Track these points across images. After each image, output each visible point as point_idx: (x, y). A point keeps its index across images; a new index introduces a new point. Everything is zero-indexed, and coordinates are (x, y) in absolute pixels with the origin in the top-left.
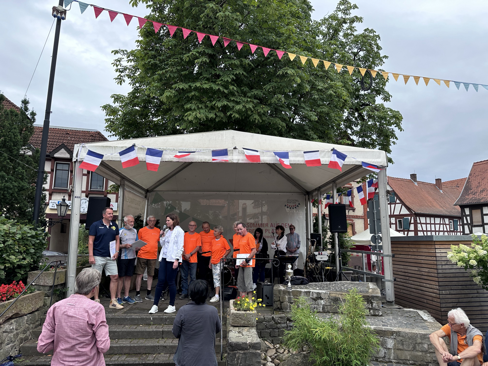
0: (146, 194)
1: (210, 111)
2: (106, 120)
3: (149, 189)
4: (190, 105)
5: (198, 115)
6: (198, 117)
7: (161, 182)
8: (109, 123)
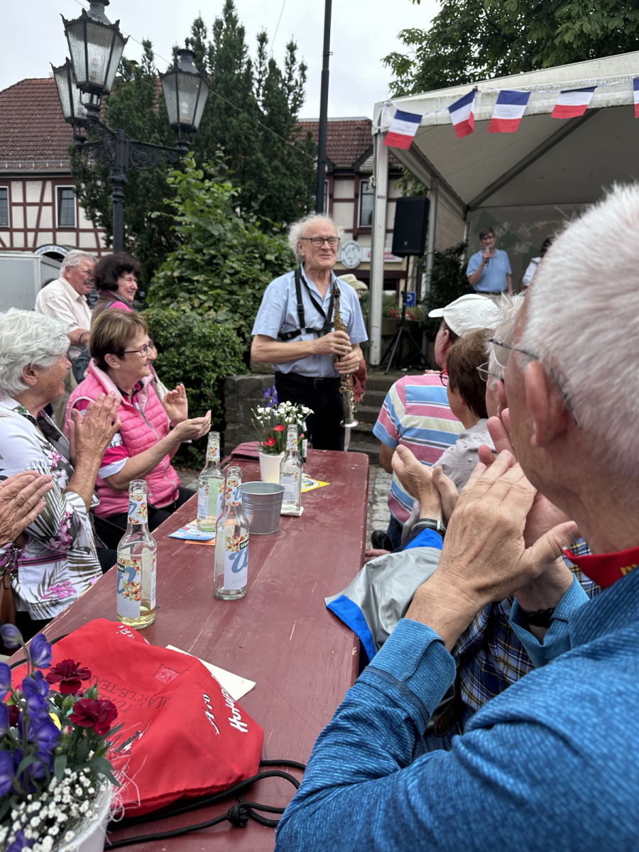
0: (465, 212)
1: (611, 14)
2: (391, 84)
3: (471, 205)
4: (569, 6)
5: (587, 28)
6: (585, 31)
7: (492, 189)
8: (395, 90)
